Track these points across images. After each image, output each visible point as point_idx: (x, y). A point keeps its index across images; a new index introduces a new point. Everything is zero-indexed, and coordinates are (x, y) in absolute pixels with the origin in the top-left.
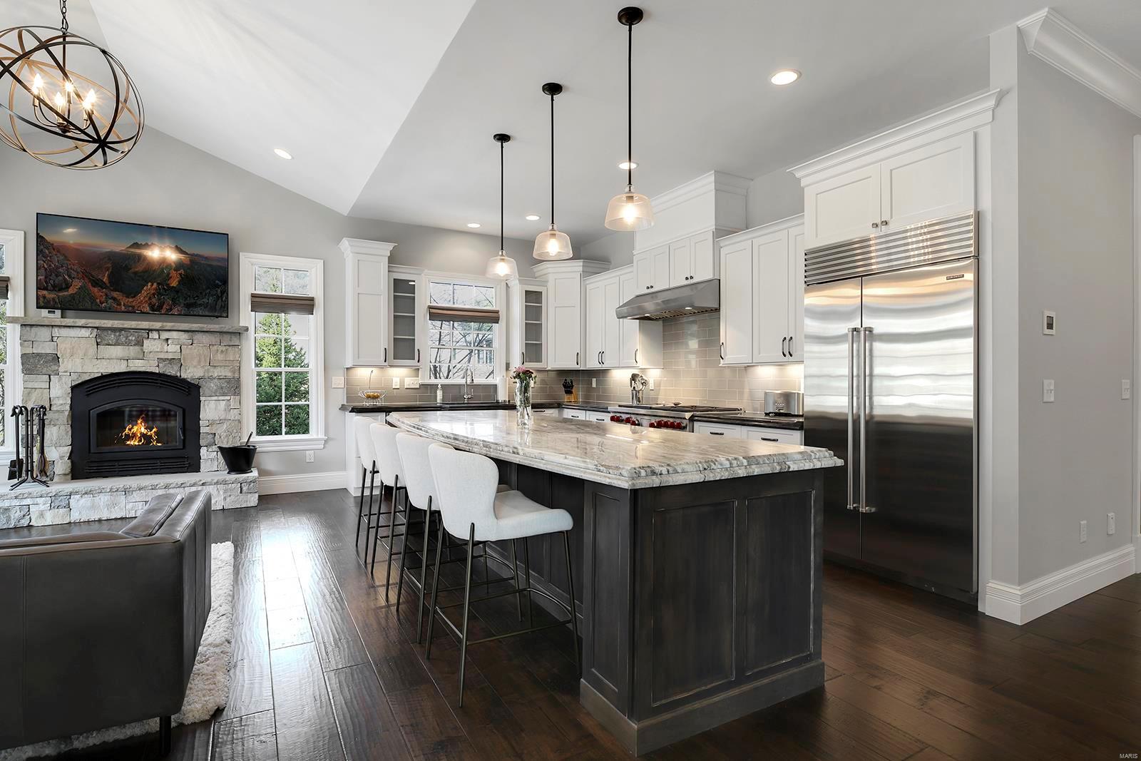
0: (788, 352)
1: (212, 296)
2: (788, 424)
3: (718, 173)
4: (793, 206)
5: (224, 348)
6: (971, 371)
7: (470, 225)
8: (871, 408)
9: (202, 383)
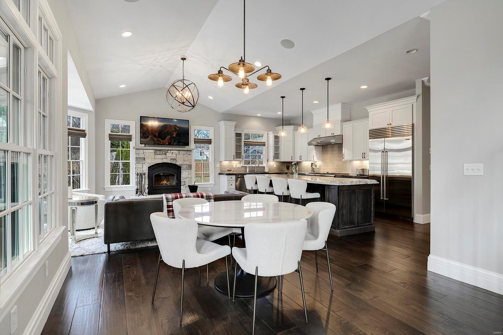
0: (364, 157)
1: (184, 139)
2: (364, 177)
3: (342, 103)
4: (366, 116)
5: (188, 155)
6: (411, 162)
7: (258, 115)
8: (387, 174)
9: (182, 166)
